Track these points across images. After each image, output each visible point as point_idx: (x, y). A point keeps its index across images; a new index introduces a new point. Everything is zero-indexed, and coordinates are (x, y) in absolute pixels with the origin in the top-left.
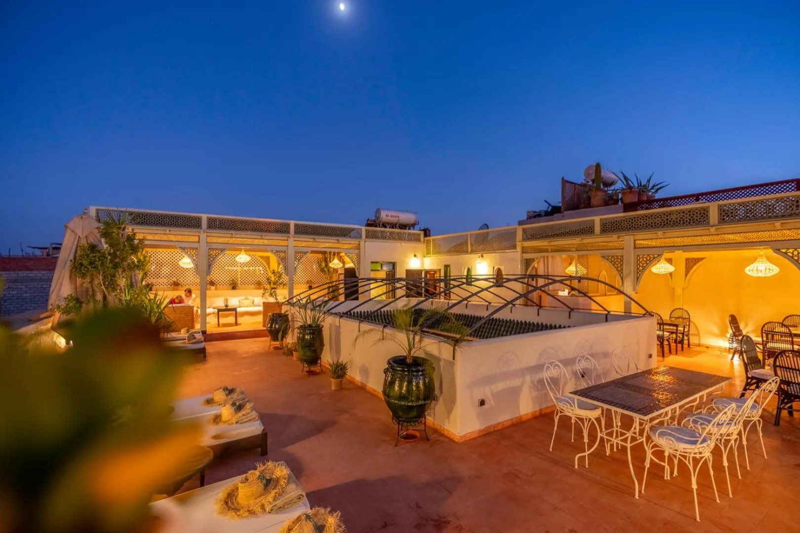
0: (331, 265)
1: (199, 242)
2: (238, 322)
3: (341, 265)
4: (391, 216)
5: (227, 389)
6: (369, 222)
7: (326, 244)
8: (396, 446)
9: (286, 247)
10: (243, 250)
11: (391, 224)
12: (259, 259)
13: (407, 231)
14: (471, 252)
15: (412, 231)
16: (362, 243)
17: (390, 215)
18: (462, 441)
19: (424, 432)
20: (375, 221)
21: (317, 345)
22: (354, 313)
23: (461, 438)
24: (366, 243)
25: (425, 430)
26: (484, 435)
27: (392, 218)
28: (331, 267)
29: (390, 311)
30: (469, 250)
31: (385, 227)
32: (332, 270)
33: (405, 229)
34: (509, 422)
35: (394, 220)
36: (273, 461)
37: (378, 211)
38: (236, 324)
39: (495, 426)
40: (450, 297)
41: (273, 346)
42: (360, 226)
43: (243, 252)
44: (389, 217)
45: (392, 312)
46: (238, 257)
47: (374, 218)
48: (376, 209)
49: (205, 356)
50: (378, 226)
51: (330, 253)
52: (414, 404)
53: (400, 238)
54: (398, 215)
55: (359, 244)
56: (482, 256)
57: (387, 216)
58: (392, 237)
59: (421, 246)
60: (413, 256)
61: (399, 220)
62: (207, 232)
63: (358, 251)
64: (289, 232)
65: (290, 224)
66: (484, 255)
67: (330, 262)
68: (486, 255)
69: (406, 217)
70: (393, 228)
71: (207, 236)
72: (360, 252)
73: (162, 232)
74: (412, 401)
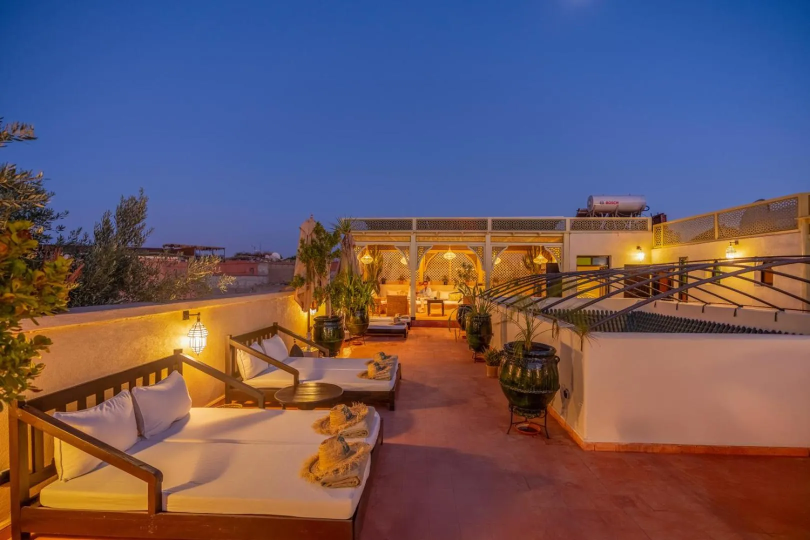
0: (535, 261)
1: (410, 241)
2: (445, 314)
3: (546, 261)
4: (607, 203)
5: (384, 354)
6: (579, 212)
7: (528, 238)
8: (508, 433)
9: (484, 243)
10: (450, 249)
11: (610, 212)
12: (468, 256)
13: (631, 218)
14: (719, 238)
15: (637, 218)
16: (566, 236)
17: (605, 202)
18: (589, 449)
19: (544, 428)
20: (587, 211)
21: (484, 333)
22: (551, 310)
23: (588, 445)
24: (571, 235)
25: (545, 427)
26: (626, 452)
27: (608, 205)
28: (536, 264)
29: (598, 311)
30: (717, 236)
31: (600, 216)
32: (538, 266)
33: (629, 216)
34: (674, 448)
35: (612, 207)
36: (364, 403)
37: (590, 199)
38: (443, 315)
39: (648, 446)
40: (687, 299)
41: (463, 335)
42: (565, 217)
43: (450, 250)
44: (605, 204)
45: (600, 313)
46: (446, 254)
47: (586, 207)
48: (588, 196)
49: (405, 337)
50: (591, 215)
51: (535, 247)
52: (525, 392)
53: (622, 227)
54: (616, 201)
55: (563, 237)
56: (737, 243)
57: (602, 203)
58: (610, 227)
59: (649, 236)
60: (636, 248)
61: (618, 206)
62: (416, 233)
63: (561, 244)
64: (486, 228)
65: (487, 220)
66: (740, 241)
67: (535, 257)
68: (743, 240)
69: (625, 202)
70: (610, 216)
71: (416, 236)
72: (563, 246)
73: (384, 235)
74: (522, 388)
